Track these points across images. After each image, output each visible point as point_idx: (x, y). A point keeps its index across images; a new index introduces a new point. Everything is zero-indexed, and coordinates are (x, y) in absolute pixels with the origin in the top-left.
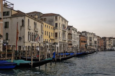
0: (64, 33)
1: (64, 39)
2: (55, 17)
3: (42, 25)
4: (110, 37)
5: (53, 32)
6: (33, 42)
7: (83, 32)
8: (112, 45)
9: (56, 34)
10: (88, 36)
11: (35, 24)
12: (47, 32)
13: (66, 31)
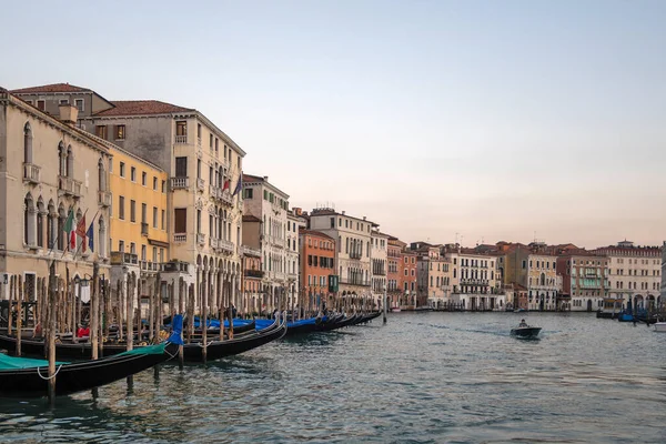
0: (221, 214)
1: (223, 245)
2: (173, 122)
3: (105, 161)
4: (447, 246)
5: (162, 205)
6: (54, 254)
7: (316, 213)
8: (456, 282)
9: (181, 214)
10: (344, 232)
11: (64, 154)
12: (133, 202)
13: (235, 203)
